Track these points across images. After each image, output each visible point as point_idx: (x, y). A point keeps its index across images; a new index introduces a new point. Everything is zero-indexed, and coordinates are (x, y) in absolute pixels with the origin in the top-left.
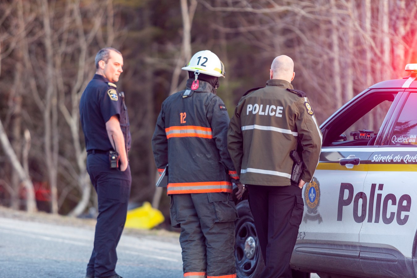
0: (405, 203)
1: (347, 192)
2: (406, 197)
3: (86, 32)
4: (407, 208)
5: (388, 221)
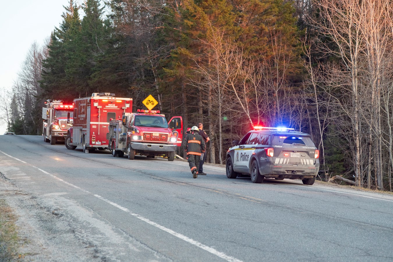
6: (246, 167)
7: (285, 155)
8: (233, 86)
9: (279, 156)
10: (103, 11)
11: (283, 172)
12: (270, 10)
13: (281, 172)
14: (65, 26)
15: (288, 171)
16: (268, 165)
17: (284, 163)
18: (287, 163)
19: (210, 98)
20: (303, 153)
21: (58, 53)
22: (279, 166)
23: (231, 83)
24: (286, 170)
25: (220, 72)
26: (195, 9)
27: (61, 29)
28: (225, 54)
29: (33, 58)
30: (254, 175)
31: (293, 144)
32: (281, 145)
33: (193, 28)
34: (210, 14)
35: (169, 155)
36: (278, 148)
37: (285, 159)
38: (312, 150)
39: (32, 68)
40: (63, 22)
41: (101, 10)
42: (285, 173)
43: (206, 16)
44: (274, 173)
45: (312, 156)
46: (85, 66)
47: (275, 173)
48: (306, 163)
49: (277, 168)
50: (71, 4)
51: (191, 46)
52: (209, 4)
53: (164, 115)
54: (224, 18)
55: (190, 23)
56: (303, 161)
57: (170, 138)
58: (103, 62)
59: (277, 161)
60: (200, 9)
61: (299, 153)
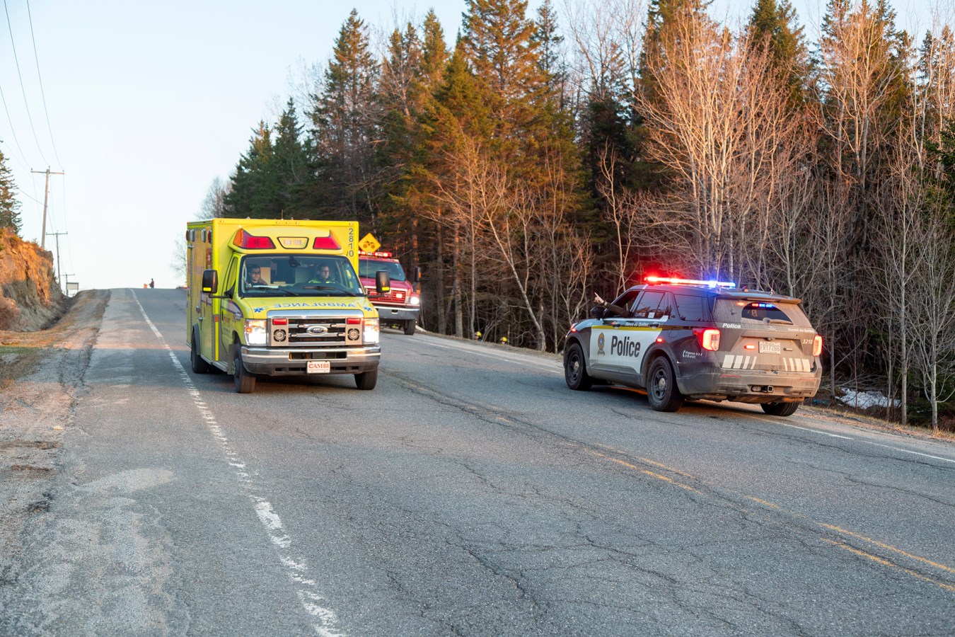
0: (638, 346)
1: (615, 340)
2: (638, 344)
3: (574, 256)
4: (638, 349)
5: (631, 355)
6: (632, 370)
7: (748, 347)
8: (491, 223)
9: (733, 350)
10: (301, 131)
11: (742, 390)
12: (541, 119)
13: (736, 389)
14: (254, 153)
15: (753, 386)
16: (705, 371)
17: (745, 367)
18: (752, 368)
19: (457, 240)
20: (789, 341)
21: (243, 187)
22: (732, 374)
23: (488, 219)
24: (749, 385)
25: (473, 201)
26: (438, 109)
27: (248, 157)
28: (480, 176)
29: (215, 196)
30: (658, 393)
31: (765, 319)
32: (737, 323)
33: (434, 137)
34: (459, 115)
35: (406, 324)
36: (731, 330)
37: (748, 358)
38: (808, 336)
39: (213, 208)
40: (251, 147)
41: (299, 130)
42: (746, 391)
43: (455, 120)
44: (719, 391)
45: (806, 350)
46: (277, 200)
47: (723, 391)
48: (795, 367)
49: (729, 379)
50: (262, 126)
51: (429, 164)
52: (458, 103)
53: (397, 261)
54: (479, 123)
55: (430, 129)
56: (788, 362)
57: (410, 298)
58: (300, 193)
59: (728, 361)
60: (445, 110)
61: (778, 344)
